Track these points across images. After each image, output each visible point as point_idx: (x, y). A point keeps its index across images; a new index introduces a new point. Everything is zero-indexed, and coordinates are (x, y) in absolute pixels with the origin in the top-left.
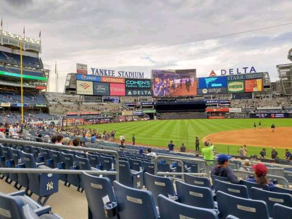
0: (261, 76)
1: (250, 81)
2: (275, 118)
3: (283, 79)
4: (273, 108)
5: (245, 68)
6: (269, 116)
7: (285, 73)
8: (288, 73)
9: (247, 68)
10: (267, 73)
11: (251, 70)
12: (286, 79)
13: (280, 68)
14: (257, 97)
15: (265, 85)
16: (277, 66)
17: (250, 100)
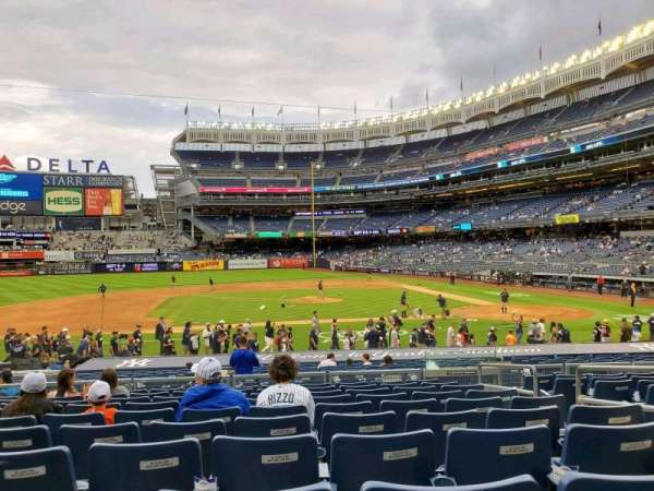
0: (121, 183)
1: (97, 192)
2: (141, 271)
3: (162, 194)
4: (140, 251)
5: (88, 162)
6: (130, 268)
7: (166, 182)
8: (171, 183)
10: (132, 177)
11: (101, 168)
12: (168, 194)
13: (158, 171)
14: (112, 228)
15: (127, 202)
16: (152, 167)
17: (96, 234)
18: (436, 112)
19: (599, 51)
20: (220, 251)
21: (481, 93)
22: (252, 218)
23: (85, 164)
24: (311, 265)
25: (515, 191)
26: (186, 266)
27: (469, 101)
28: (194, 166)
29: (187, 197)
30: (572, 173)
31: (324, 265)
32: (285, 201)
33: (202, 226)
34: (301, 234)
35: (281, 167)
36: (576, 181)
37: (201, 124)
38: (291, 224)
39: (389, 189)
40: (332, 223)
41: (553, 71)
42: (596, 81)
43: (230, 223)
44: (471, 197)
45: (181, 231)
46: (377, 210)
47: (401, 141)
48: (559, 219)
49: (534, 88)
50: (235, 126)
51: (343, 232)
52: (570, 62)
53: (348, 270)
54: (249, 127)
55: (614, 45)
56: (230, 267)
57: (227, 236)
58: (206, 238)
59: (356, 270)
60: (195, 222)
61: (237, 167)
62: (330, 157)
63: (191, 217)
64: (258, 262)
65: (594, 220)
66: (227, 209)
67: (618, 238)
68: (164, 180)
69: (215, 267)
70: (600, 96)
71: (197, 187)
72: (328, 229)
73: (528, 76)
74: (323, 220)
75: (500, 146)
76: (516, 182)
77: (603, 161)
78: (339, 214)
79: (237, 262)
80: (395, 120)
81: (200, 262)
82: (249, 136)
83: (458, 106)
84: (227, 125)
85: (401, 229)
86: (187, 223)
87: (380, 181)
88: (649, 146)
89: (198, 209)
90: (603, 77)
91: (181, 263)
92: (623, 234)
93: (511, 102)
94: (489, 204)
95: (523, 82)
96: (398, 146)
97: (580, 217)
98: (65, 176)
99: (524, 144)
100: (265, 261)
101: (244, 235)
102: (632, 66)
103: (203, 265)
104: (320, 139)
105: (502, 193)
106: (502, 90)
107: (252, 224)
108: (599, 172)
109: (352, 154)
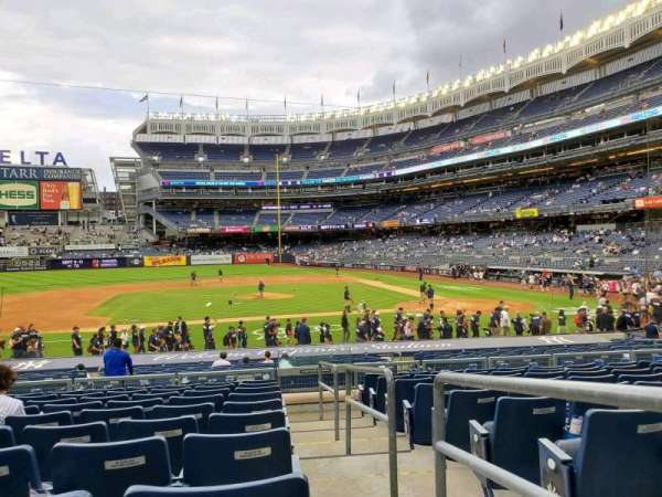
0: (78, 176)
1: (53, 185)
2: (100, 267)
3: (123, 187)
4: (99, 247)
5: (42, 154)
6: (87, 264)
7: (127, 175)
8: (132, 176)
9: (47, 153)
10: (91, 170)
11: (56, 161)
12: (128, 187)
13: (118, 163)
14: (70, 223)
15: (86, 196)
16: (112, 159)
17: (53, 229)
18: (402, 105)
19: (560, 46)
20: (182, 246)
21: (447, 87)
22: (216, 213)
23: (39, 156)
24: (276, 261)
25: (480, 185)
26: (147, 261)
27: (435, 94)
28: (156, 158)
29: (149, 190)
30: (534, 168)
31: (289, 260)
32: (251, 195)
33: (164, 221)
34: (266, 229)
35: (246, 160)
36: (539, 175)
37: (163, 116)
38: (256, 219)
39: (356, 183)
40: (299, 218)
41: (516, 65)
42: (558, 76)
43: (193, 217)
44: (437, 191)
45: (142, 226)
46: (344, 204)
47: (369, 134)
48: (519, 213)
49: (499, 81)
50: (198, 118)
51: (309, 227)
52: (533, 56)
53: (313, 265)
54: (212, 118)
55: (575, 40)
56: (192, 263)
57: (190, 231)
58: (168, 233)
59: (320, 265)
60: (157, 217)
61: (201, 159)
62: (298, 150)
63: (153, 211)
64: (222, 257)
65: (552, 213)
66: (191, 202)
67: (574, 232)
68: (125, 172)
69: (177, 263)
70: (561, 92)
71: (158, 180)
72: (294, 223)
73: (492, 69)
74: (289, 215)
75: (465, 140)
76: (480, 176)
77: (562, 156)
78: (305, 209)
79: (199, 258)
80: (362, 112)
81: (161, 258)
82: (213, 128)
83: (424, 99)
84: (190, 116)
85: (367, 224)
86: (148, 218)
87: (347, 174)
88: (605, 140)
89: (161, 203)
90: (564, 72)
91: (141, 259)
92: (580, 228)
93: (477, 95)
94: (453, 199)
95: (488, 76)
96: (366, 139)
97: (539, 211)
98: (17, 168)
99: (489, 138)
100: (230, 256)
101: (207, 230)
102: (592, 61)
103: (164, 261)
104: (287, 132)
105: (467, 187)
106: (467, 84)
107: (216, 219)
108: (560, 167)
109: (319, 147)
